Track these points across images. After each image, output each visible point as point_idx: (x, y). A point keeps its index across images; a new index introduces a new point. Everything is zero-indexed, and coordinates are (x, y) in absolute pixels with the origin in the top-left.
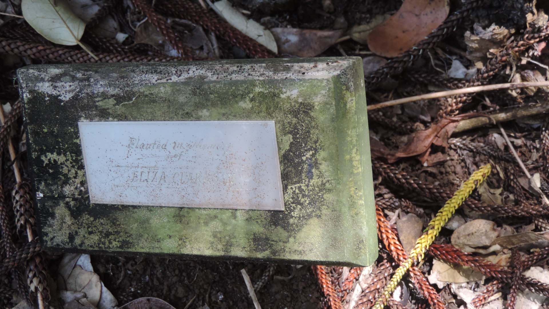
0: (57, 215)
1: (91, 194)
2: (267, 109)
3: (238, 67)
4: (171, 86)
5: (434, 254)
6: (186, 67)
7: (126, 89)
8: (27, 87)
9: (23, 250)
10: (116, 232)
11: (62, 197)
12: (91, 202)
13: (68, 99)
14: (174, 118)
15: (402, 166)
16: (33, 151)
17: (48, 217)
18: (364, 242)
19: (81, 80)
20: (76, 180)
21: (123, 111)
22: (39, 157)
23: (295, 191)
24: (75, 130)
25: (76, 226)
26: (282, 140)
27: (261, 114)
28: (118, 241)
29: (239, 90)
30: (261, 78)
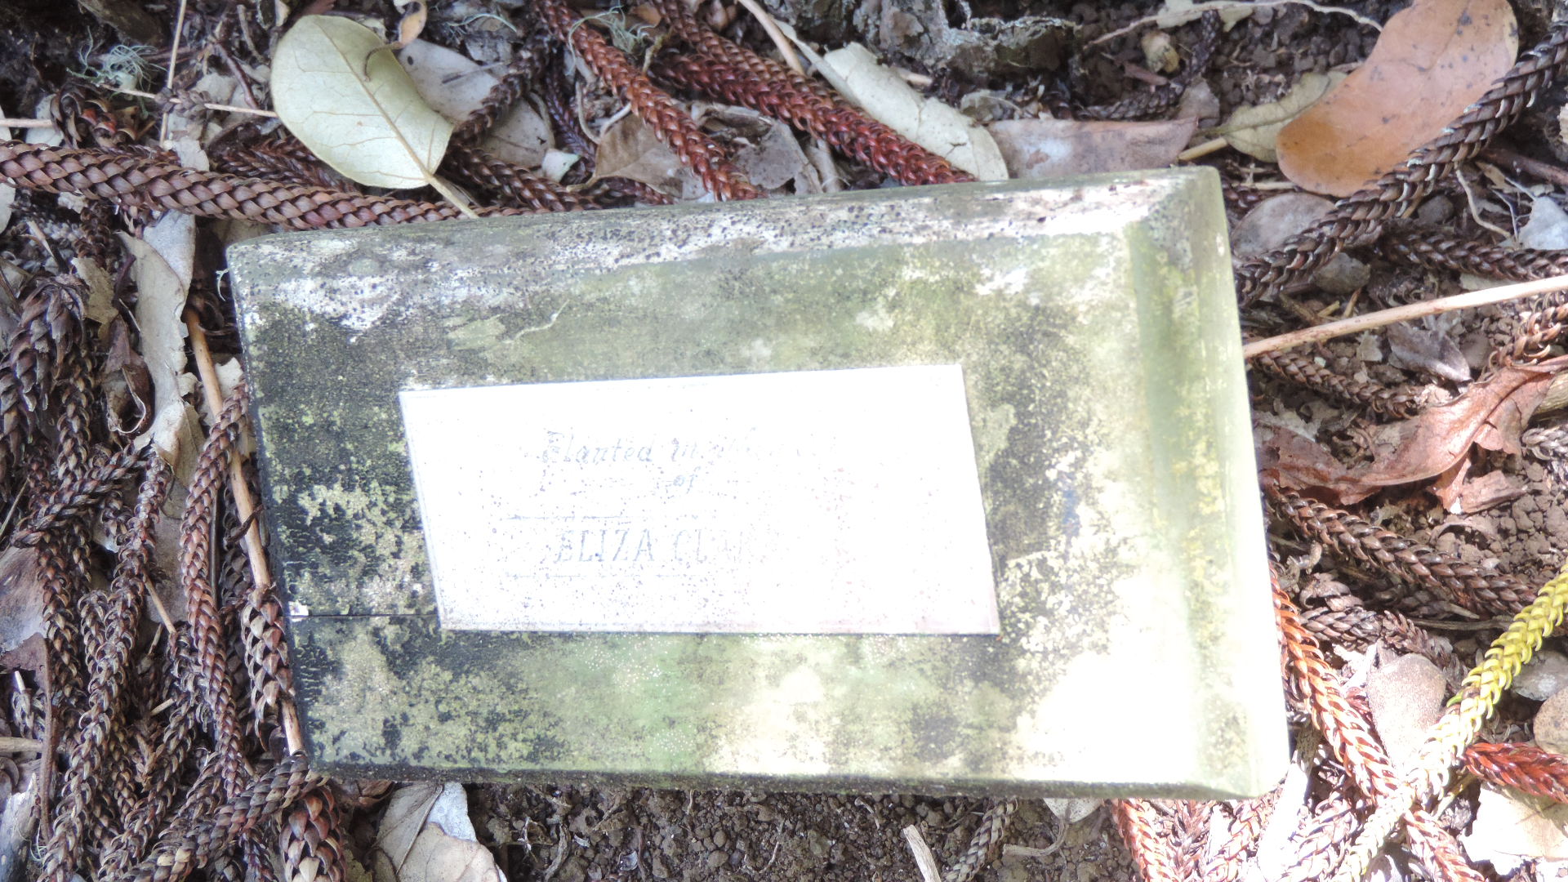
0: (349, 667)
1: (442, 603)
2: (938, 330)
3: (851, 210)
4: (658, 276)
5: (1484, 772)
6: (703, 217)
7: (533, 288)
8: (252, 294)
9: (270, 781)
10: (517, 713)
11: (361, 613)
12: (443, 626)
13: (369, 326)
14: (670, 368)
15: (1382, 513)
16: (277, 483)
17: (324, 675)
18: (1241, 721)
19: (405, 269)
20: (400, 562)
21: (526, 353)
22: (292, 500)
23: (1028, 575)
24: (390, 415)
25: (403, 698)
26: (984, 420)
27: (921, 347)
28: (524, 741)
29: (854, 277)
30: (918, 240)
